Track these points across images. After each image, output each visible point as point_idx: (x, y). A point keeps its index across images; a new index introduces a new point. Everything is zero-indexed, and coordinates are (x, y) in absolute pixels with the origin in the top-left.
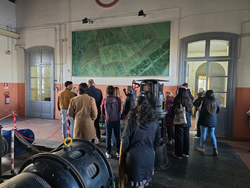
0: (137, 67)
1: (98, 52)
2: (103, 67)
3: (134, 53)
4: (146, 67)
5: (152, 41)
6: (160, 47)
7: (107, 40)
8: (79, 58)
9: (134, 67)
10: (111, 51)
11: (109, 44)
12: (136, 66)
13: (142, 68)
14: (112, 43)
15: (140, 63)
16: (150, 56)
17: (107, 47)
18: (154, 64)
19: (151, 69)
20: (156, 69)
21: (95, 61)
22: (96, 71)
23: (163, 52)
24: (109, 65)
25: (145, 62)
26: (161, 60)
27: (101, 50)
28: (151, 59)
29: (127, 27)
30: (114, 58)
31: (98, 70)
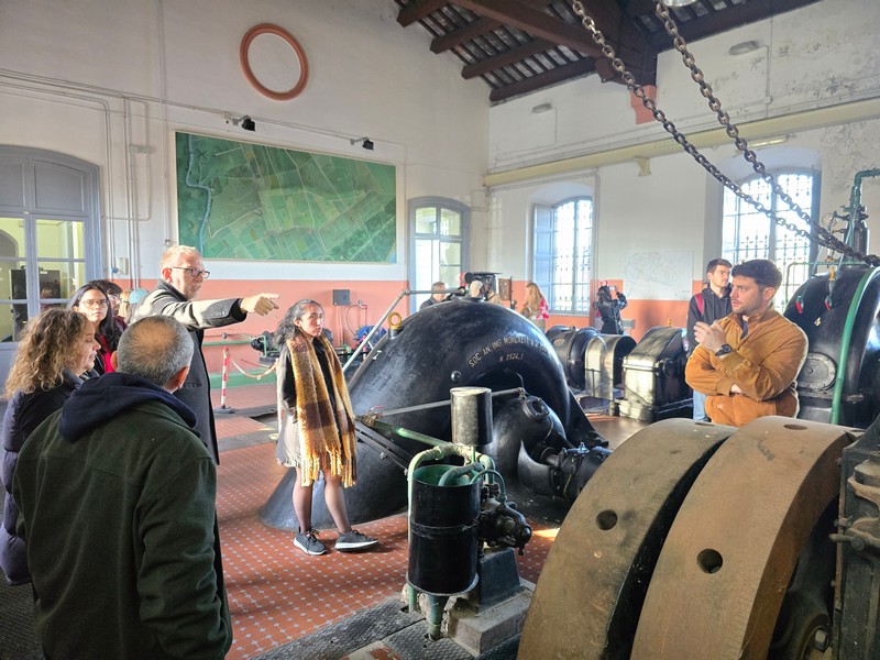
0: (346, 242)
1: (257, 199)
2: (272, 238)
3: (338, 214)
4: (361, 244)
5: (369, 196)
6: (383, 209)
7: (279, 176)
8: (202, 208)
9: (339, 243)
10: (289, 203)
11: (285, 187)
12: (343, 241)
13: (353, 245)
14: (292, 184)
15: (349, 235)
16: (367, 223)
17: (281, 192)
18: (374, 240)
19: (369, 248)
20: (376, 249)
21: (251, 221)
22: (253, 246)
23: (387, 219)
24: (287, 234)
25: (359, 233)
26: (384, 234)
27: (266, 196)
28: (369, 229)
29: (323, 157)
30: (297, 220)
31: (259, 244)
